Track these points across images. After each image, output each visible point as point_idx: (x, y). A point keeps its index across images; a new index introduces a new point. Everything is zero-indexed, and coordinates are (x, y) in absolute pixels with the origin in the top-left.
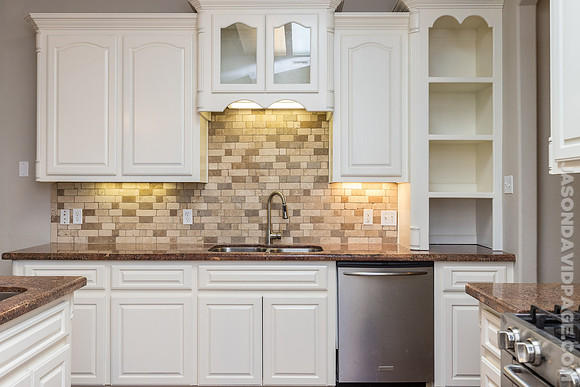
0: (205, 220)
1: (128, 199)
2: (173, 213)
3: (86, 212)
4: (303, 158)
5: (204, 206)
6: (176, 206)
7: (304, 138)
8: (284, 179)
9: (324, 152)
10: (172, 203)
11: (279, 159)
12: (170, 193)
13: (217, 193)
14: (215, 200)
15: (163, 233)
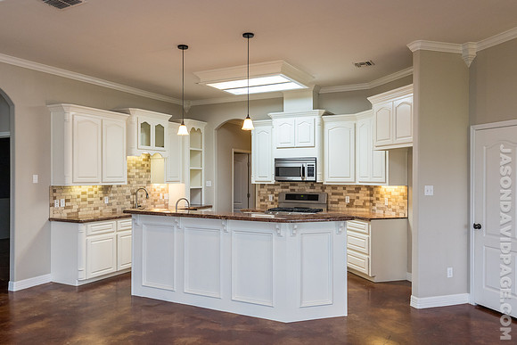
0: (112, 201)
1: (84, 193)
2: (101, 199)
3: (67, 201)
4: (143, 174)
5: (112, 195)
6: (102, 195)
7: (143, 165)
8: (138, 183)
9: (149, 171)
10: (100, 194)
11: (136, 174)
12: (100, 189)
13: (116, 189)
14: (116, 192)
15: (97, 209)
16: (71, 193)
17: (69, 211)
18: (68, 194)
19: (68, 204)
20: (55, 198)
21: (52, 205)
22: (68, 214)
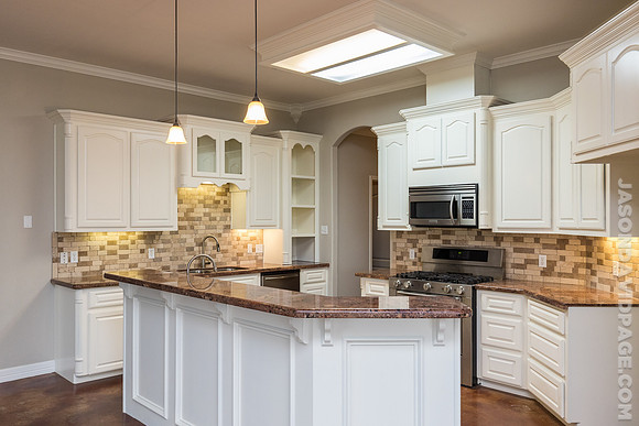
0: (162, 255)
1: (111, 243)
2: (142, 251)
3: (80, 254)
4: (217, 214)
5: (161, 246)
6: (144, 246)
7: (218, 202)
8: (208, 228)
9: (228, 210)
10: (141, 244)
11: (205, 214)
12: (140, 237)
13: (169, 237)
14: (169, 242)
15: (136, 266)
16: (89, 243)
17: (86, 269)
18: (84, 244)
19: (83, 259)
20: (61, 250)
21: (57, 260)
22: (84, 273)
